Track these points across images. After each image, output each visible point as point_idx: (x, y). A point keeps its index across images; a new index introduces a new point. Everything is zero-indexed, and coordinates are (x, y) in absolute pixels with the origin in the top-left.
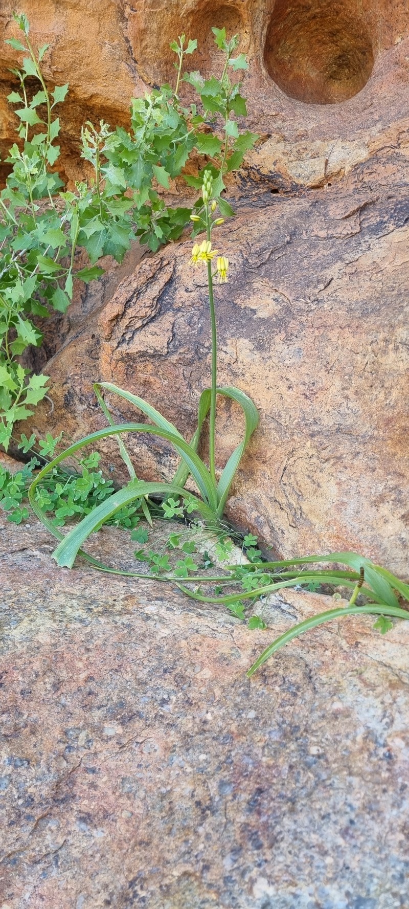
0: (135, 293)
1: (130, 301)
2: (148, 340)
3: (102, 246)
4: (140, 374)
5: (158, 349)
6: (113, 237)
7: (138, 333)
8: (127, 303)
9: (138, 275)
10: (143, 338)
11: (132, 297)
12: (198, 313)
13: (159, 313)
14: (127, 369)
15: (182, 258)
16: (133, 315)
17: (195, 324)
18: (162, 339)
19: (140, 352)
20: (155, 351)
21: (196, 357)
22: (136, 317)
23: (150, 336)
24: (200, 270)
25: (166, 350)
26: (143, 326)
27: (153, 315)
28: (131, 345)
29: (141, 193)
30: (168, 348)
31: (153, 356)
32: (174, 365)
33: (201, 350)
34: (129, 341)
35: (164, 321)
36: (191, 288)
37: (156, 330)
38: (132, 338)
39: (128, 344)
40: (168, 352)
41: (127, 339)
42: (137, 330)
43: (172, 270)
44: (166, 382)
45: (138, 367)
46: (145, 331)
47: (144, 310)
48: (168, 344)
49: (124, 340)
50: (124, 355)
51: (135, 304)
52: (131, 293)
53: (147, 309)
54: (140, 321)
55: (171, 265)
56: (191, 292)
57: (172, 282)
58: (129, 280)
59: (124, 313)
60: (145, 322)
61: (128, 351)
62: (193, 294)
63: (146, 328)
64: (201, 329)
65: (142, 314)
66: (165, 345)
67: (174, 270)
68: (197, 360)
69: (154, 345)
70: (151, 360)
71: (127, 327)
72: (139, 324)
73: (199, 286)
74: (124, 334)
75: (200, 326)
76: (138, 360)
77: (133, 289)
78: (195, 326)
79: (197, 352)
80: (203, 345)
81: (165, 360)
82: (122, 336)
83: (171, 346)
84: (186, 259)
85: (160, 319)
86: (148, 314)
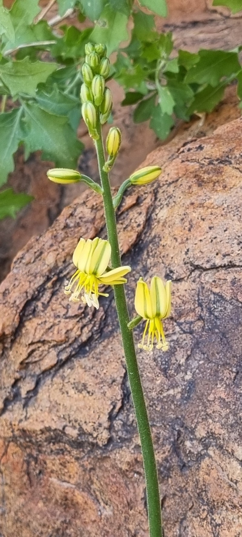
0: (48, 279)
1: (35, 298)
2: (67, 403)
3: (15, 149)
4: (54, 480)
5: (88, 428)
6: (33, 132)
7: (48, 381)
8: (28, 304)
9: (62, 234)
10: (57, 396)
11: (41, 289)
12: (187, 340)
13: (101, 331)
14: (28, 463)
15: (171, 189)
16: (38, 337)
17: (177, 371)
18: (97, 404)
19: (49, 429)
20: (82, 432)
21: (175, 460)
22: (44, 342)
23: (72, 392)
24: (205, 225)
25: (105, 435)
26: (61, 364)
27: (84, 338)
28: (30, 410)
29: (111, 27)
30: (110, 428)
31: (78, 444)
32: (124, 473)
33: (188, 444)
34: (28, 399)
35: (108, 355)
36: (180, 270)
37: (87, 379)
38: (35, 391)
39: (25, 405)
40: (110, 440)
41: (23, 394)
42: (46, 372)
43: (141, 219)
44: (108, 512)
45: (49, 465)
46: (63, 378)
47: (65, 325)
48: (111, 418)
49: (17, 396)
50: (17, 433)
51: (45, 306)
52: (40, 281)
53: (71, 324)
54: (53, 353)
55: (143, 208)
56: (178, 280)
57: (141, 250)
58: (37, 247)
59: (17, 332)
60: (64, 356)
61: (25, 425)
62: (183, 286)
63: (66, 371)
64: (192, 384)
65: (55, 336)
66: (104, 419)
67: (148, 221)
68: (177, 470)
69: (80, 417)
70: (75, 452)
71: (24, 365)
72: (50, 360)
73: (197, 267)
74: (17, 381)
75: (189, 377)
76: (47, 447)
77: (45, 269)
78: (179, 377)
79: (176, 449)
80: (192, 432)
81: (104, 459)
82: (14, 385)
83: (117, 424)
84: (178, 193)
85: (100, 348)
86: (73, 335)
